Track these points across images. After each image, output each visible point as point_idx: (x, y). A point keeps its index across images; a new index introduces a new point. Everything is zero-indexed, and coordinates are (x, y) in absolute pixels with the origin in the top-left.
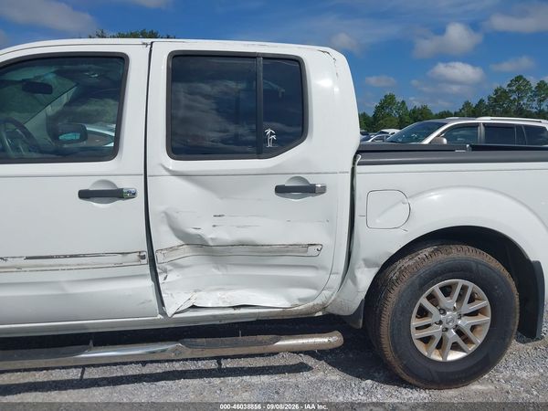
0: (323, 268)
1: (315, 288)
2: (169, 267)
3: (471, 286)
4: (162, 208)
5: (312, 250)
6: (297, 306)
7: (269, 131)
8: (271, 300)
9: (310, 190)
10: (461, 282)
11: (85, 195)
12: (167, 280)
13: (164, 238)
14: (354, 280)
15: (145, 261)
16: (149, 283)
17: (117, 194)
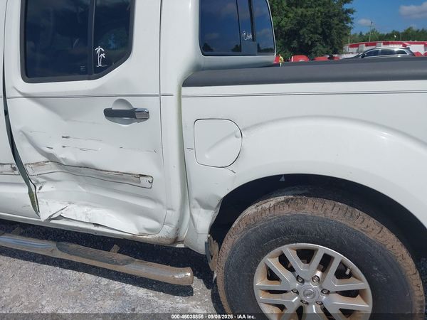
1: (157, 220)
2: (40, 180)
4: (19, 128)
5: (145, 181)
6: (144, 234)
7: (99, 49)
12: (42, 190)
15: (17, 172)
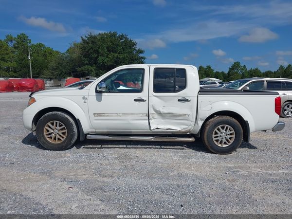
0: (190, 120)
1: (187, 125)
2: (152, 118)
3: (229, 127)
4: (151, 104)
5: (187, 115)
6: (183, 130)
7: (177, 86)
8: (177, 128)
9: (187, 100)
10: (226, 126)
11: (135, 100)
12: (151, 121)
13: (152, 111)
14: (198, 124)
15: (147, 116)
16: (147, 121)
17: (143, 100)
